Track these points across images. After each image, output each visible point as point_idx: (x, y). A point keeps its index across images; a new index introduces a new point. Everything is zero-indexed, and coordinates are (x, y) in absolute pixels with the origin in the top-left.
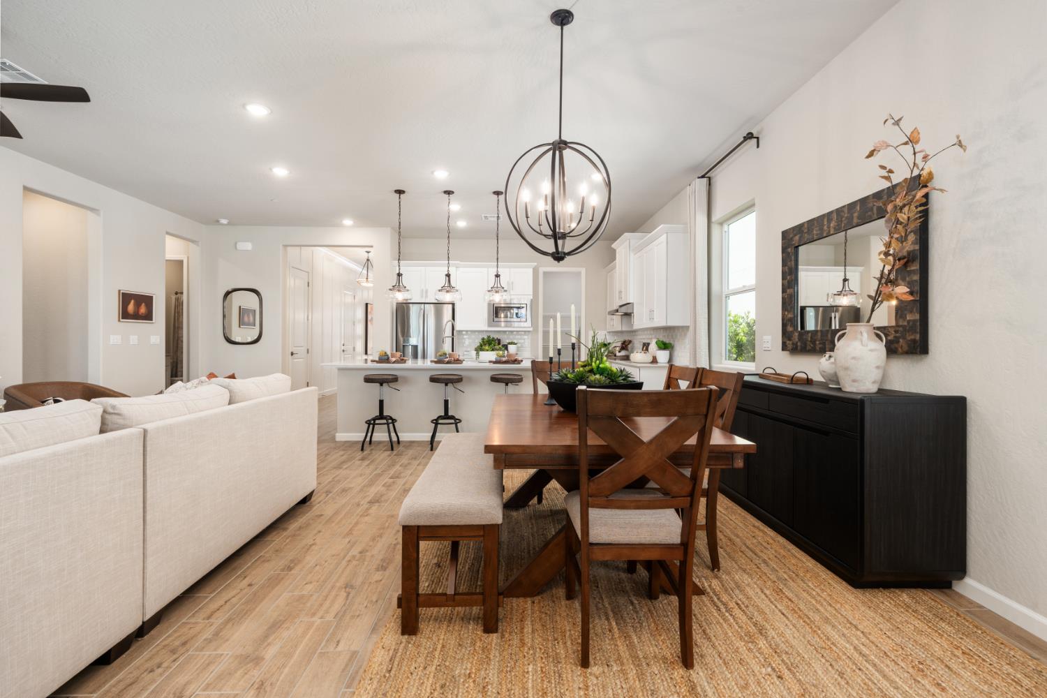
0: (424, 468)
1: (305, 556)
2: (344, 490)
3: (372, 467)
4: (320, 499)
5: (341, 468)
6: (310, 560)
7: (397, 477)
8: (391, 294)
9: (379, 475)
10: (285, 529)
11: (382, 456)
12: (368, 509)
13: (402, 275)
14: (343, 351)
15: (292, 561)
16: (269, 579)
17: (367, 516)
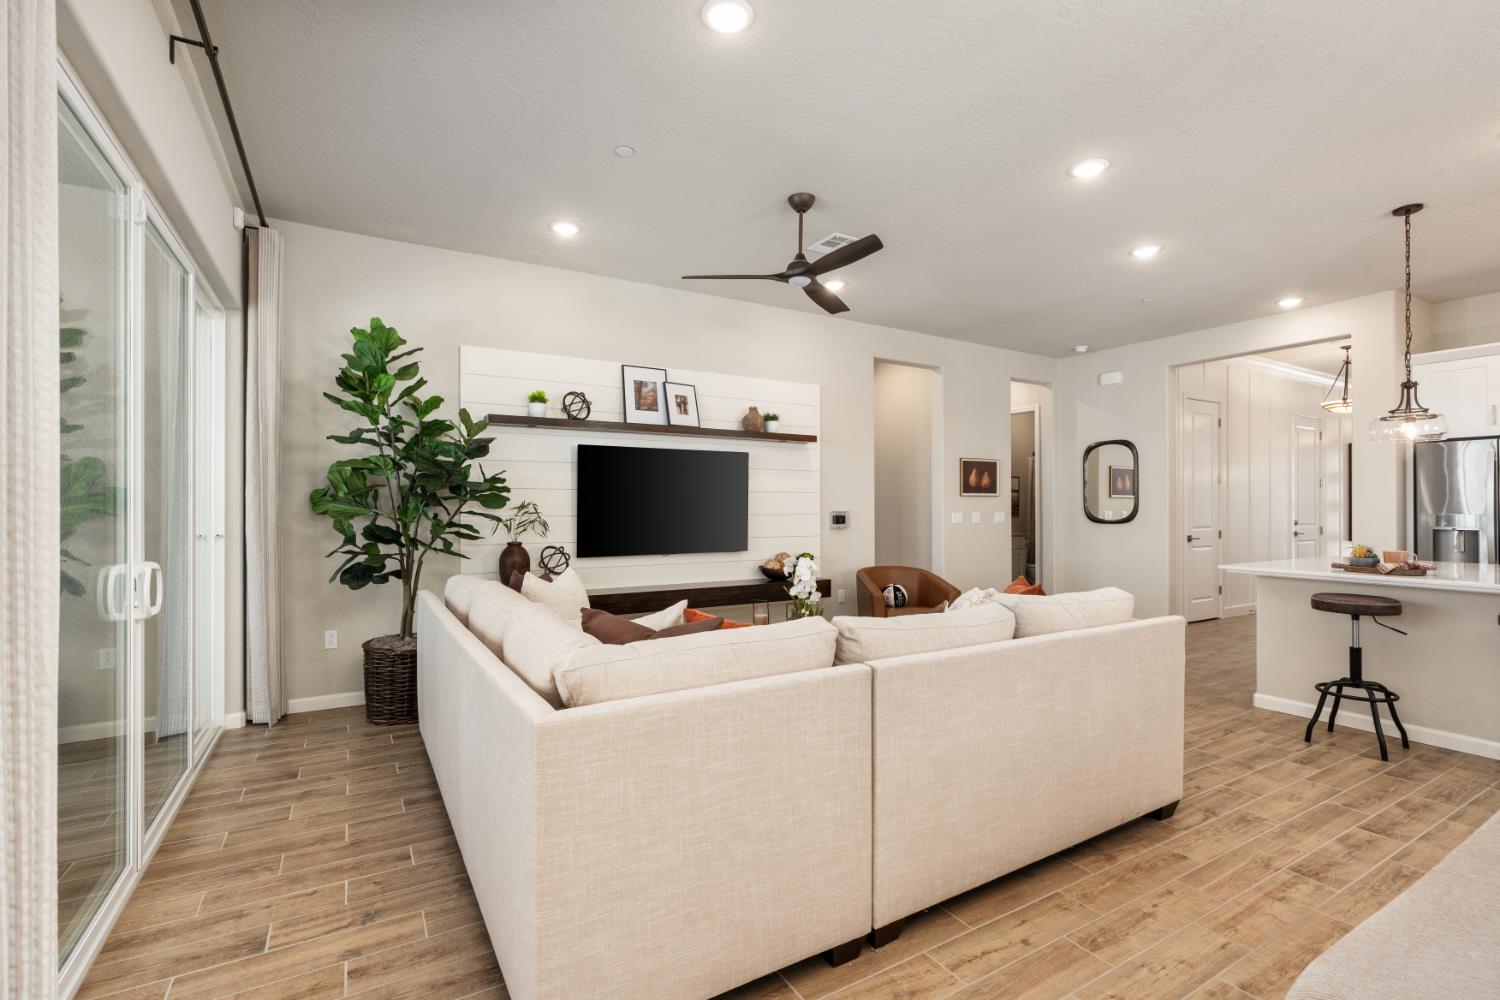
0: (1470, 832)
1: (1127, 934)
2: (1244, 820)
3: (1322, 786)
4: (1190, 821)
5: (1250, 768)
6: (1137, 946)
7: (1384, 832)
8: (1388, 429)
9: (1336, 812)
10: (1111, 859)
11: (1359, 767)
12: (1286, 885)
13: (1415, 384)
14: (1296, 534)
15: (1103, 931)
16: (1056, 948)
17: (1281, 899)
